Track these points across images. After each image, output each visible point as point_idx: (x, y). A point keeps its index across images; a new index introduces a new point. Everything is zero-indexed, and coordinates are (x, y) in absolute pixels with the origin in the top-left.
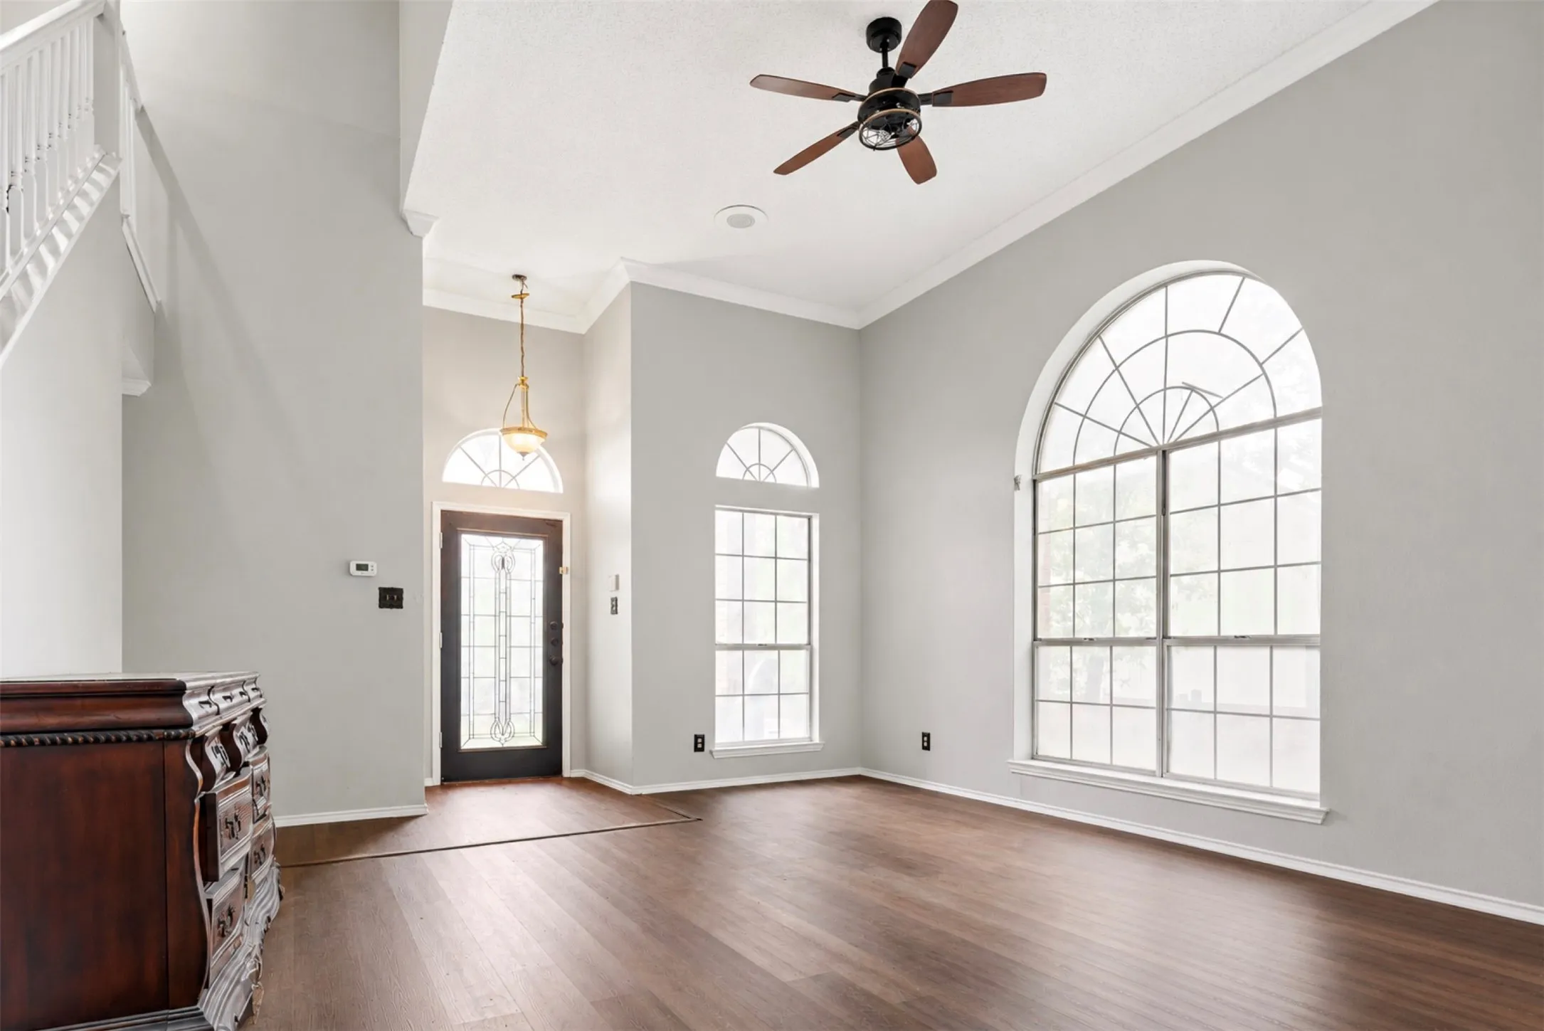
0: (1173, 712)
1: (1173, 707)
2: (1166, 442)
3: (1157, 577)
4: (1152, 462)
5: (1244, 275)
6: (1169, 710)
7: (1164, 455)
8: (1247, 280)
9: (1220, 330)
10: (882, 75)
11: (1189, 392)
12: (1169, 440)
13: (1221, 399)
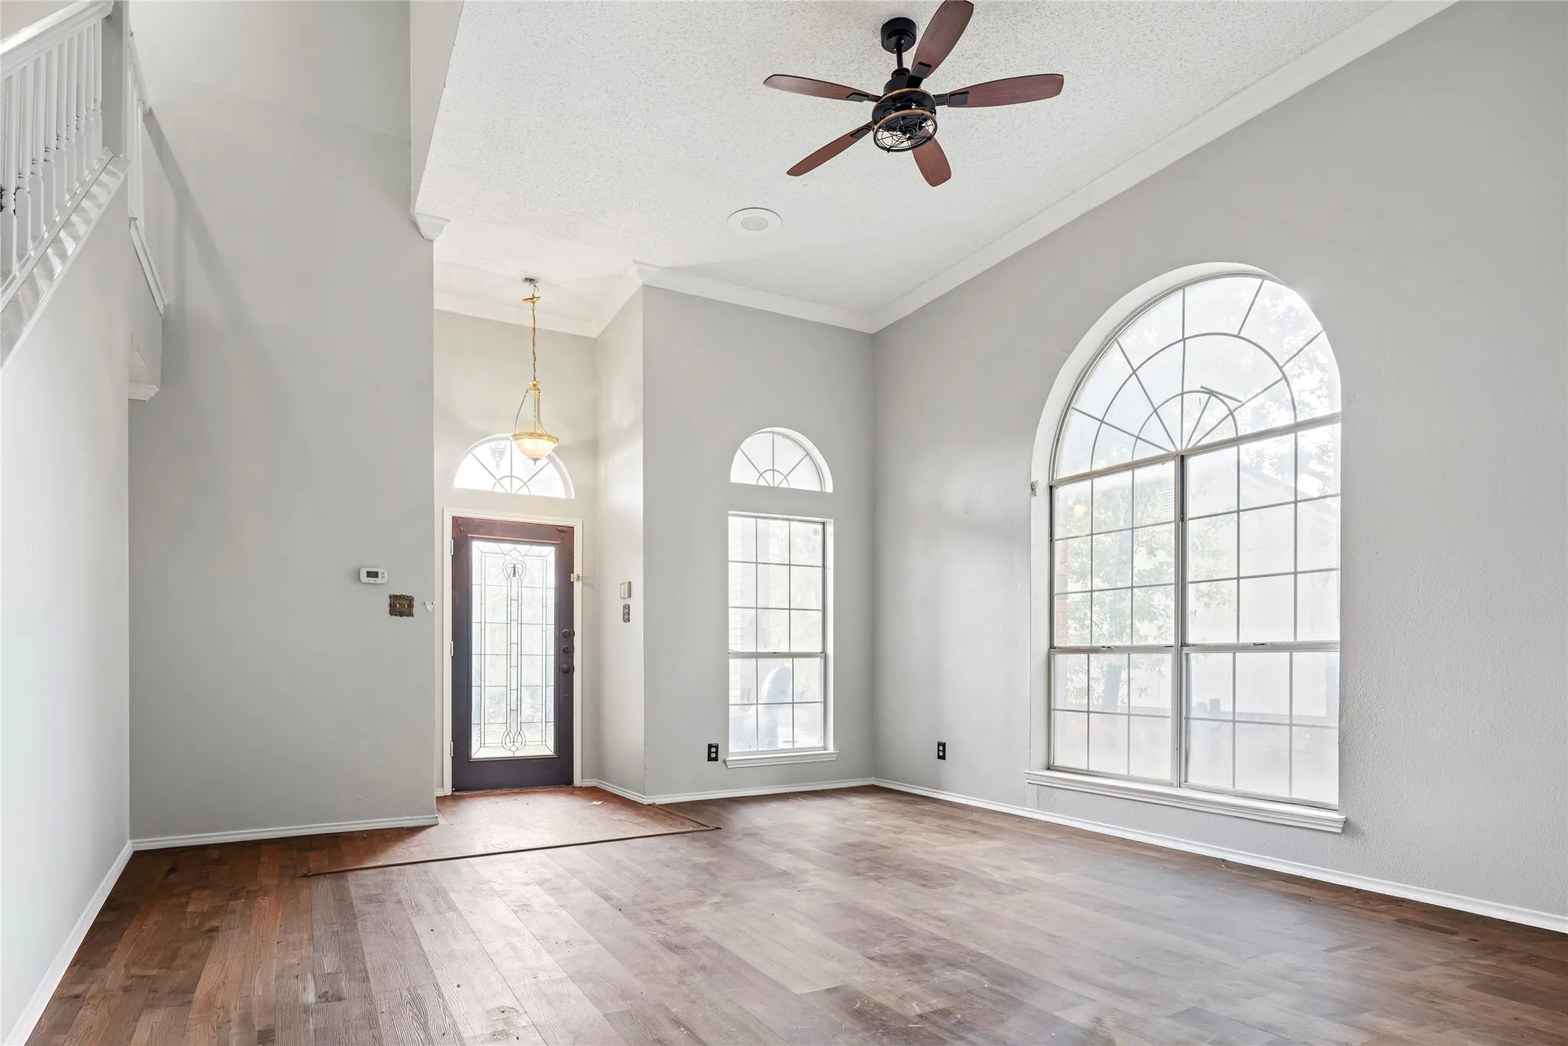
0: (1192, 721)
1: (1191, 716)
2: (1184, 448)
3: (1175, 584)
4: (1170, 467)
5: (1264, 278)
6: (1187, 719)
7: (1182, 460)
8: (1267, 282)
9: (1239, 333)
10: (897, 75)
11: (1208, 396)
12: (1187, 445)
13: (1240, 404)
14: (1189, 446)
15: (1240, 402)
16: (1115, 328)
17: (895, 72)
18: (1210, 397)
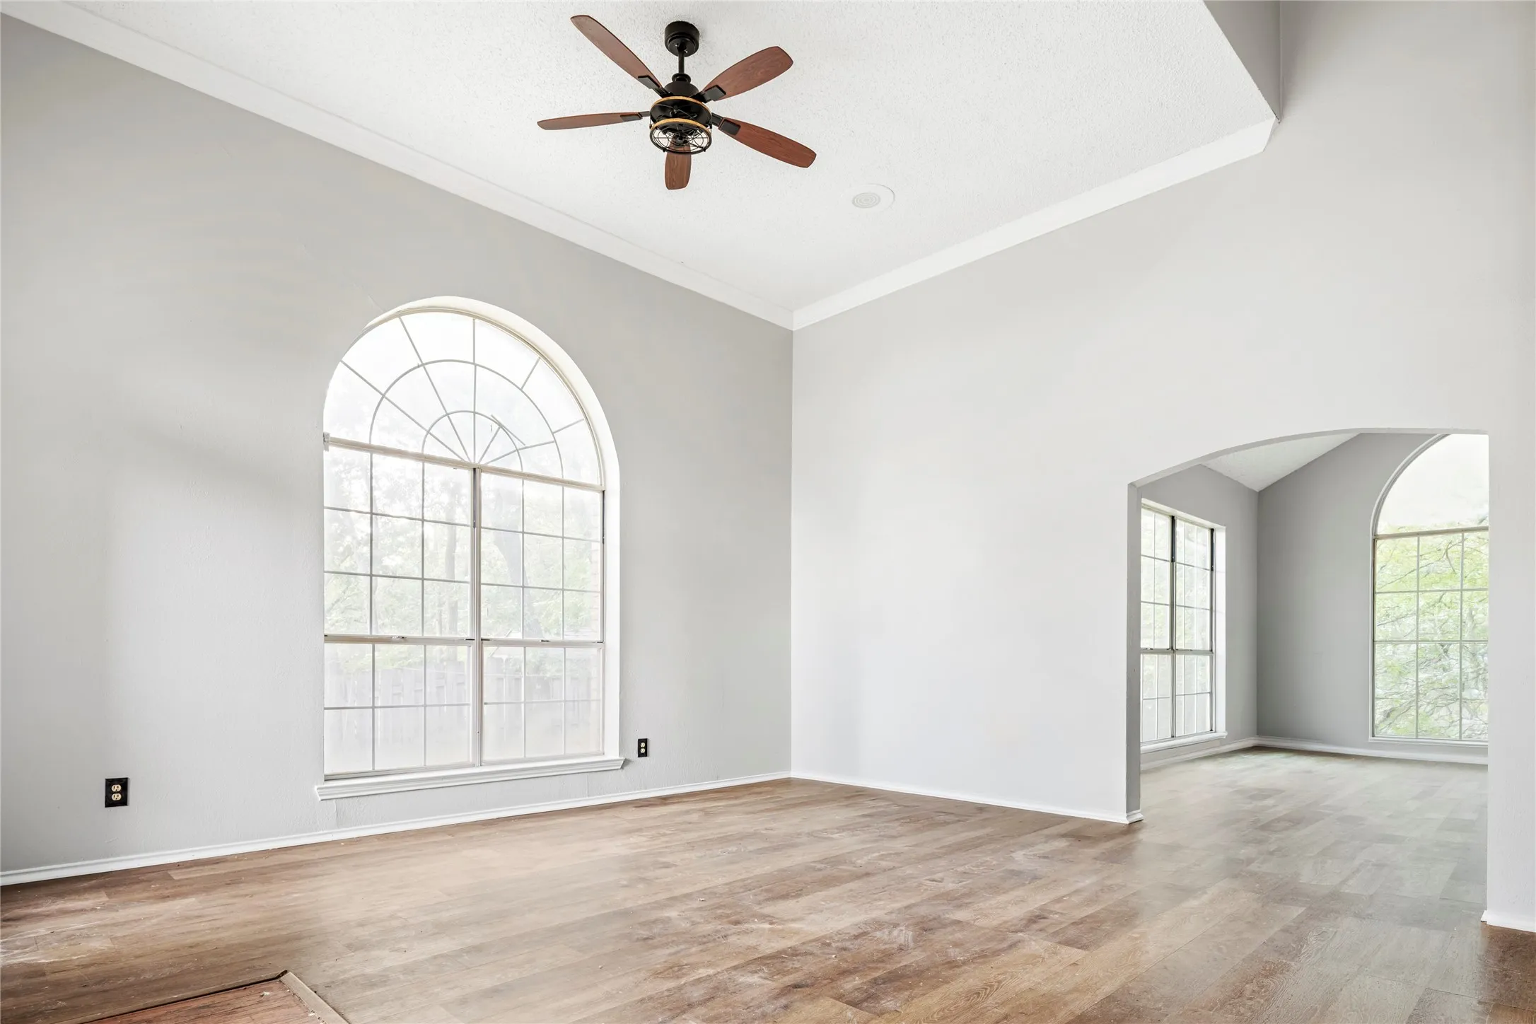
0: (486, 706)
2: (476, 462)
3: (471, 582)
5: (542, 355)
7: (474, 472)
9: (522, 388)
10: (677, 80)
11: (498, 426)
12: (480, 460)
13: (524, 446)
14: (482, 463)
17: (675, 76)
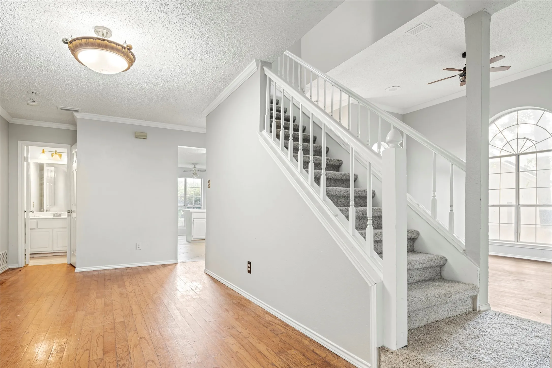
0: (521, 225)
1: (521, 223)
2: (518, 153)
3: (516, 189)
4: (514, 158)
5: (545, 111)
6: (520, 224)
7: (518, 156)
8: (545, 112)
9: (537, 124)
11: (526, 140)
12: (520, 152)
13: (537, 143)
14: (520, 153)
15: (537, 142)
16: (494, 120)
18: (527, 140)
